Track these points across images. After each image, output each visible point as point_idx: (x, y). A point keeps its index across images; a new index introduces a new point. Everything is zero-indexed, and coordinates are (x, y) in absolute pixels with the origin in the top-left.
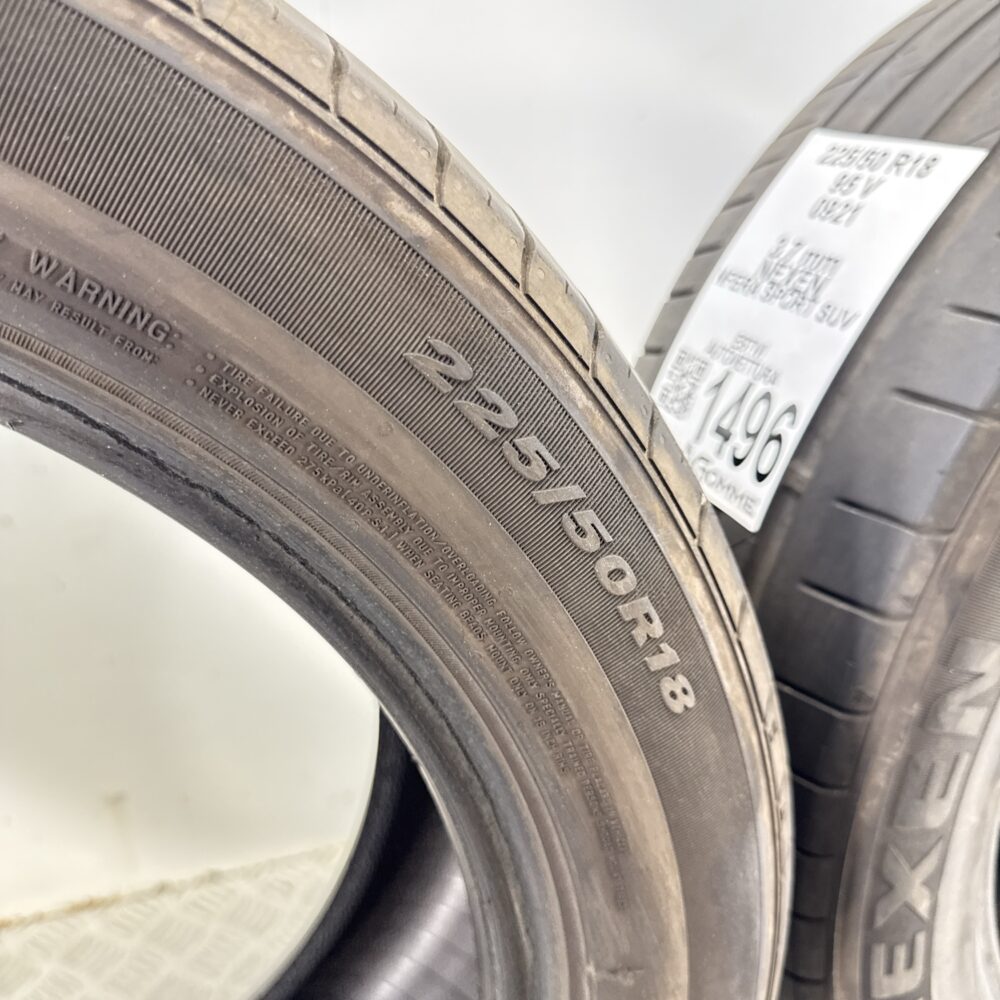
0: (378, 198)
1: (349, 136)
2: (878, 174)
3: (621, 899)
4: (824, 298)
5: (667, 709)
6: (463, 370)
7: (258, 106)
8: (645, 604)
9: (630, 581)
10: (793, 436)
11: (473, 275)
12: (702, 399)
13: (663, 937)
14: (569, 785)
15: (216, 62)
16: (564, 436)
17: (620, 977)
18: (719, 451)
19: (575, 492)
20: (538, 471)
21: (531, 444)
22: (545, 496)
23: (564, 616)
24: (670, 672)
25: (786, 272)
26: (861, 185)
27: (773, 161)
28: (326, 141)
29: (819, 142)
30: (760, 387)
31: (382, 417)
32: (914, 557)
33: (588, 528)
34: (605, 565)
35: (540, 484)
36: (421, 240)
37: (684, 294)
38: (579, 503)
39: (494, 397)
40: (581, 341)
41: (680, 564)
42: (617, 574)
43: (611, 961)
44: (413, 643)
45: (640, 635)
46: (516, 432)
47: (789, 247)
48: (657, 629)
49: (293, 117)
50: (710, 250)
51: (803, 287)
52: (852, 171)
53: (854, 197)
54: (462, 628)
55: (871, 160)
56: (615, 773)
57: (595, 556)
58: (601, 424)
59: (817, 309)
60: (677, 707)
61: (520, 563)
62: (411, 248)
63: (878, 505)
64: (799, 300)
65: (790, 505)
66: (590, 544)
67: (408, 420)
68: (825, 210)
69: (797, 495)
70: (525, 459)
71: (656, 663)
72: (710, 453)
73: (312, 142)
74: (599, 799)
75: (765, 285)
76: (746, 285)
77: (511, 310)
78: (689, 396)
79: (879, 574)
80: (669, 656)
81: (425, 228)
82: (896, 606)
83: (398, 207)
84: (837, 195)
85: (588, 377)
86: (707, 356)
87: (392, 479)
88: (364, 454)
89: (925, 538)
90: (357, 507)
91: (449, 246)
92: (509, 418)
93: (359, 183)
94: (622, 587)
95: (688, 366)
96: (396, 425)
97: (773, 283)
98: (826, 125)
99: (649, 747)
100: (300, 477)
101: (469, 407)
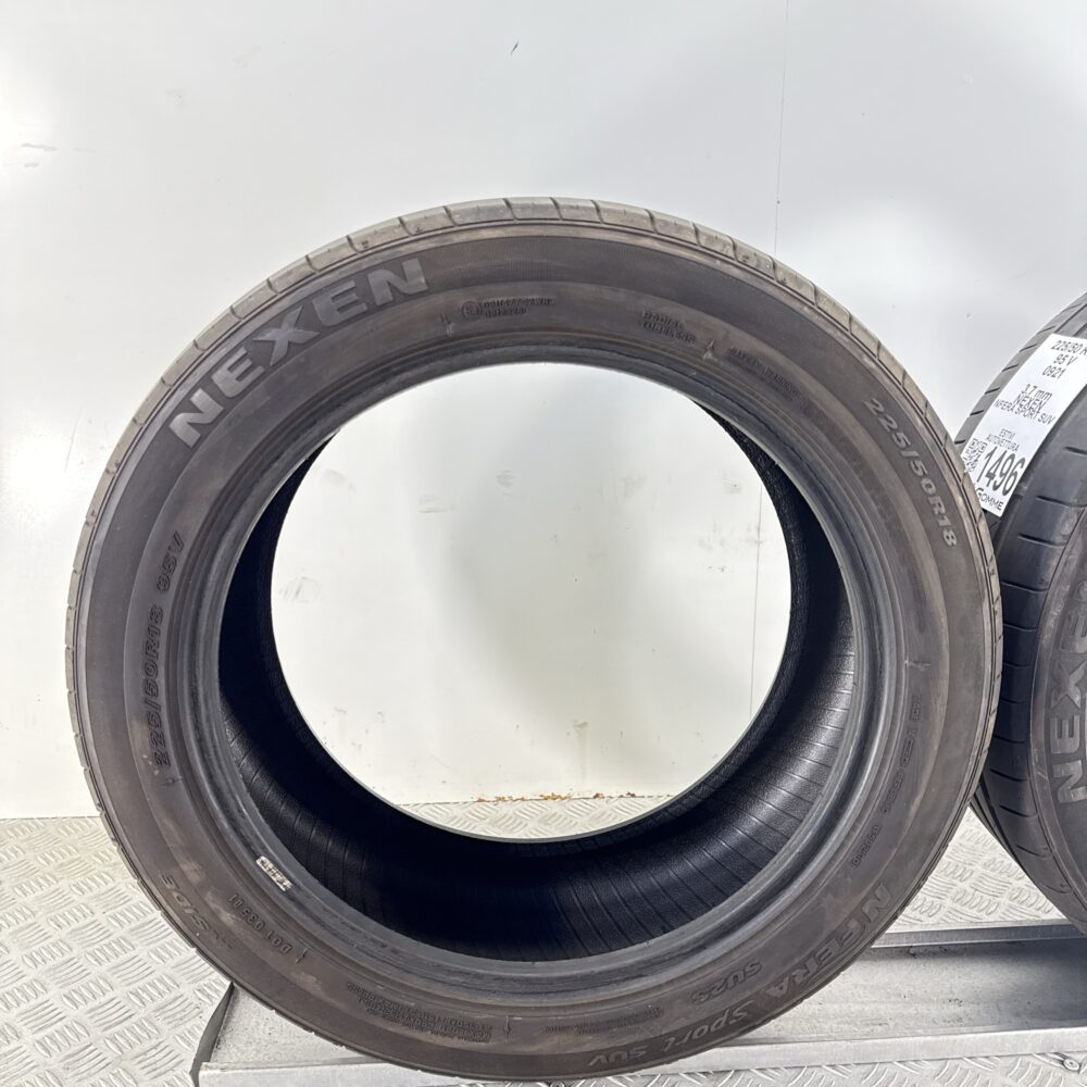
0: (860, 356)
1: (853, 339)
2: (1075, 355)
3: (922, 627)
4: (1042, 411)
5: (945, 543)
6: (881, 409)
7: (830, 331)
8: (938, 499)
9: (933, 490)
10: (1021, 472)
11: (887, 381)
12: (982, 460)
13: (939, 646)
14: (904, 570)
15: (821, 319)
16: (913, 435)
17: (919, 666)
18: (988, 485)
19: (915, 454)
20: (903, 444)
21: (901, 435)
22: (904, 453)
23: (908, 498)
24: (947, 528)
25: (1028, 400)
26: (1067, 360)
27: (1030, 348)
28: (847, 340)
29: (1053, 339)
30: (1009, 453)
31: (854, 421)
32: (1067, 517)
33: (919, 466)
34: (925, 482)
35: (904, 449)
36: (872, 369)
37: (978, 413)
38: (916, 458)
39: (891, 418)
40: (922, 405)
41: (954, 489)
42: (929, 486)
43: (916, 658)
44: (851, 510)
45: (936, 510)
46: (897, 430)
47: (1031, 388)
48: (943, 510)
49: (839, 334)
50: (993, 391)
51: (1034, 406)
52: (1065, 353)
53: (1063, 366)
54: (870, 500)
55: (1074, 348)
56: (922, 566)
57: (921, 478)
58: (927, 433)
59: (1039, 416)
60: (949, 542)
61: (894, 477)
62: (869, 371)
63: (1054, 496)
64: (1032, 412)
65: (1019, 503)
66: (920, 473)
67: (863, 423)
68: (1051, 372)
69: (1021, 498)
70: (900, 441)
71: (942, 523)
72: (984, 487)
73: (843, 340)
74: (915, 578)
75: (1017, 406)
76: (1009, 407)
77: (898, 392)
78: (976, 460)
79: (1052, 527)
80: (946, 522)
81: (873, 365)
82: (1058, 539)
83: (866, 359)
84: (1057, 365)
85: (923, 417)
86: (987, 442)
87: (854, 443)
88: (847, 433)
89: (1073, 509)
90: (841, 452)
91: (880, 372)
92: (895, 426)
93: (856, 352)
94: (930, 491)
95: (976, 447)
96: (858, 424)
97: (1021, 405)
98: (1056, 332)
99: (937, 557)
100: (824, 439)
101: (884, 422)
